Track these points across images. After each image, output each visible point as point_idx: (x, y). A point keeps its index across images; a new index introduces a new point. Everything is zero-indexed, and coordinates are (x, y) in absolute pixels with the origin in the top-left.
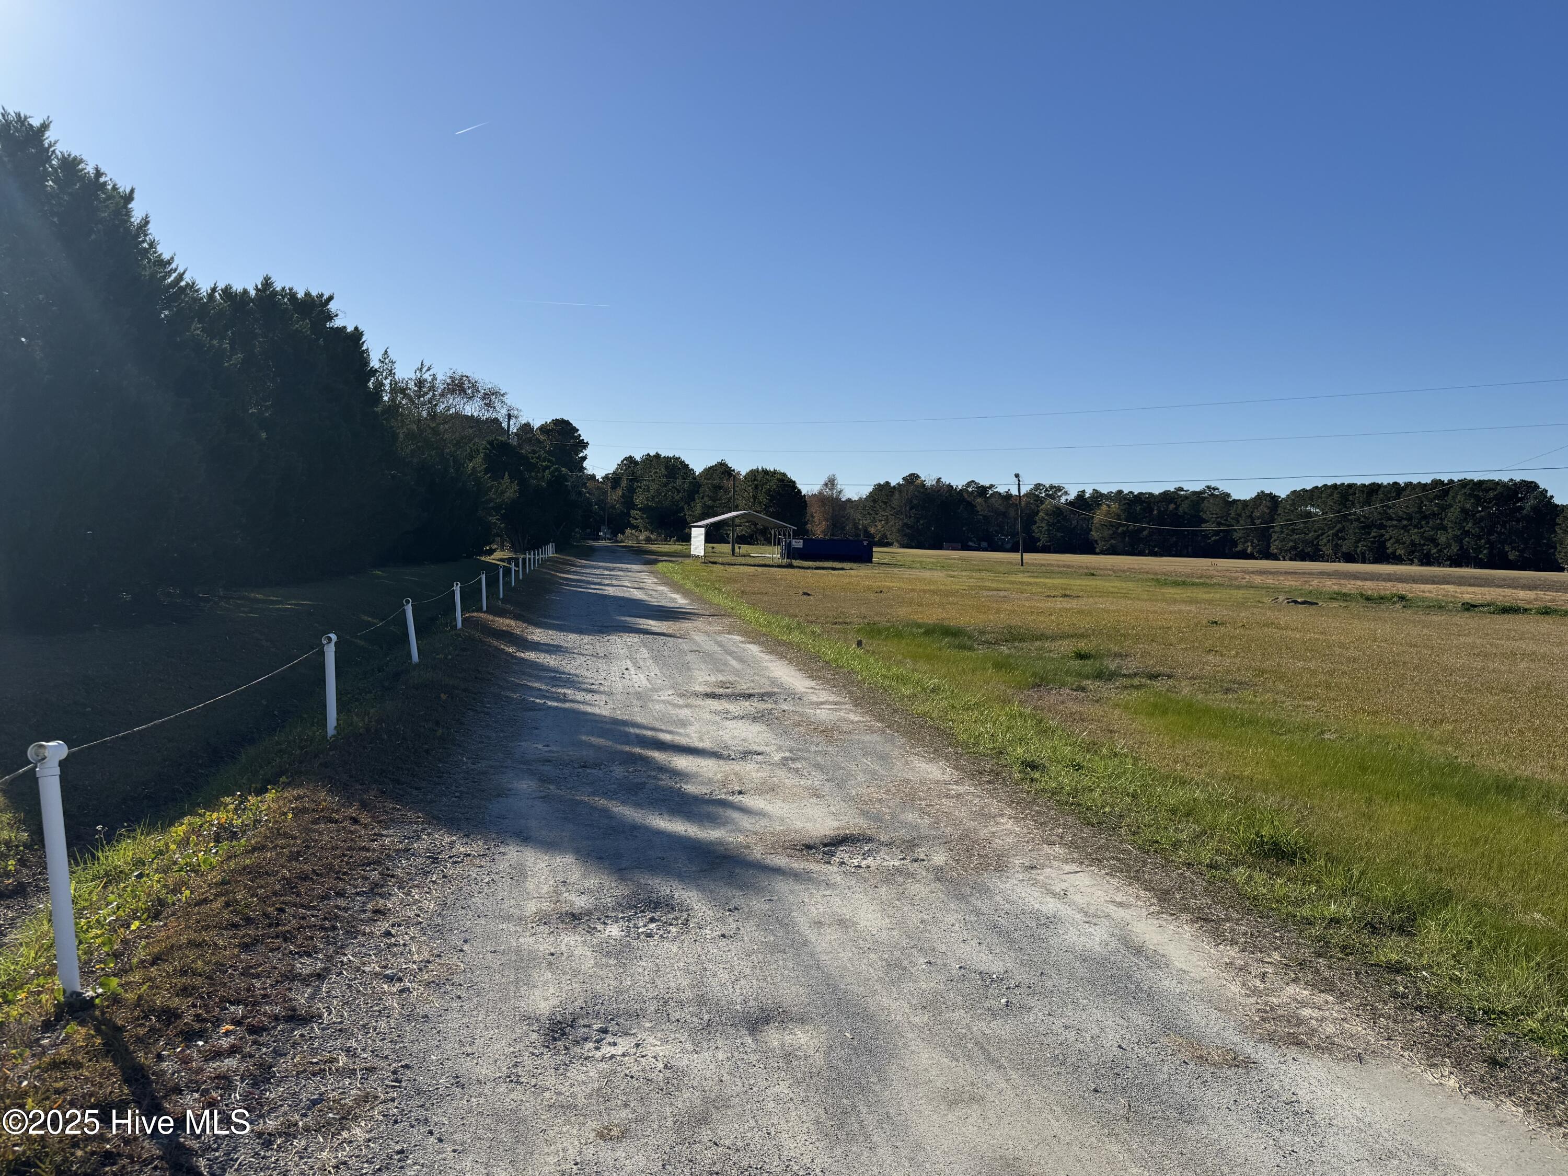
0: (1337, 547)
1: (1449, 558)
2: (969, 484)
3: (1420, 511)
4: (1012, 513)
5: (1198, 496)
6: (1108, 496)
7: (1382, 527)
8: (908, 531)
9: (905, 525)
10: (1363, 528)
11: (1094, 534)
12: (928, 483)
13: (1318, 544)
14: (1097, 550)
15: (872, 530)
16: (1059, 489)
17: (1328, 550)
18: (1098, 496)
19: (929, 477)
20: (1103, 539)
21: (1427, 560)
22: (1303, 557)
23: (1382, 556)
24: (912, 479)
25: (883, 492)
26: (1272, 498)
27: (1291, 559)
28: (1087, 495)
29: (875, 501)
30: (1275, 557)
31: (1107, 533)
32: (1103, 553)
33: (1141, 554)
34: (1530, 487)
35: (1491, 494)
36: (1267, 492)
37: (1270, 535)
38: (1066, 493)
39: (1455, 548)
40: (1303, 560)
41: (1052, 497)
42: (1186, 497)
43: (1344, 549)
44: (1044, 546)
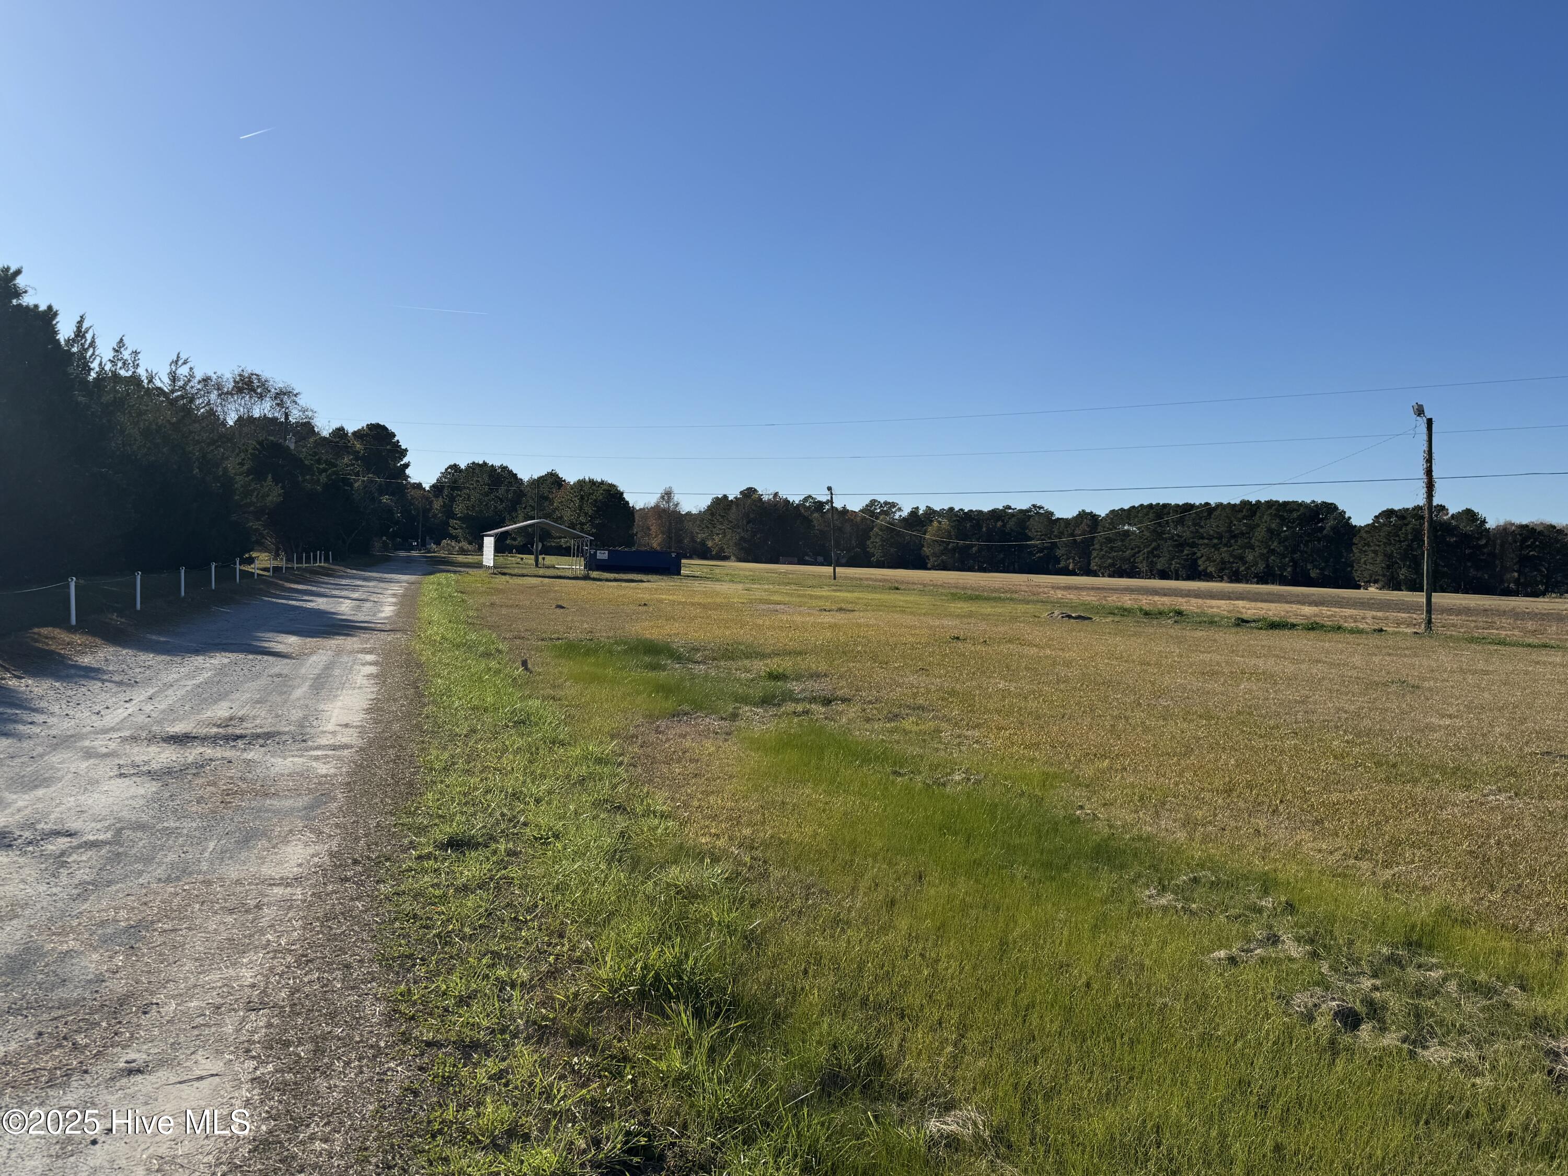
0: (1152, 565)
1: (1256, 576)
2: (806, 499)
3: (1230, 531)
4: (848, 528)
5: (1024, 515)
6: (940, 513)
7: (1193, 545)
8: (744, 545)
9: (742, 538)
10: (1177, 546)
11: (926, 550)
12: (765, 498)
13: (1134, 562)
14: (929, 566)
15: (710, 544)
16: (893, 505)
17: (1144, 567)
18: (930, 512)
19: (766, 490)
20: (934, 554)
21: (1236, 577)
22: (1121, 574)
23: (1194, 574)
24: (749, 493)
25: (721, 505)
26: (1093, 517)
27: (1110, 576)
28: (921, 512)
29: (712, 514)
30: (1095, 574)
31: (938, 549)
32: (934, 568)
33: (970, 569)
34: (1330, 508)
35: (1295, 515)
36: (1088, 511)
37: (1090, 552)
38: (900, 509)
39: (1261, 566)
40: (1121, 576)
41: (886, 513)
42: (1013, 515)
43: (1159, 567)
44: (878, 561)
